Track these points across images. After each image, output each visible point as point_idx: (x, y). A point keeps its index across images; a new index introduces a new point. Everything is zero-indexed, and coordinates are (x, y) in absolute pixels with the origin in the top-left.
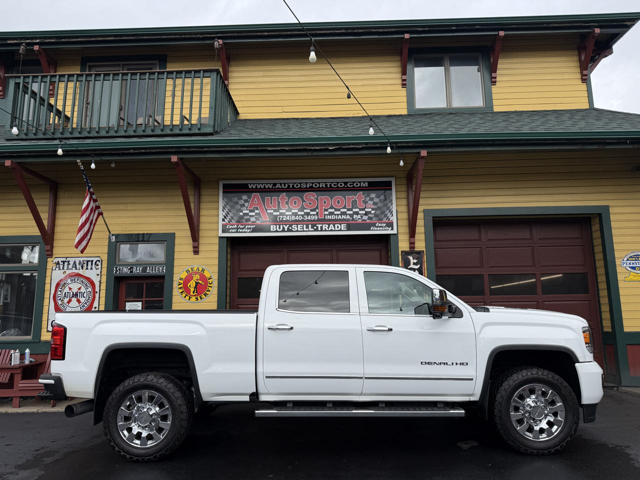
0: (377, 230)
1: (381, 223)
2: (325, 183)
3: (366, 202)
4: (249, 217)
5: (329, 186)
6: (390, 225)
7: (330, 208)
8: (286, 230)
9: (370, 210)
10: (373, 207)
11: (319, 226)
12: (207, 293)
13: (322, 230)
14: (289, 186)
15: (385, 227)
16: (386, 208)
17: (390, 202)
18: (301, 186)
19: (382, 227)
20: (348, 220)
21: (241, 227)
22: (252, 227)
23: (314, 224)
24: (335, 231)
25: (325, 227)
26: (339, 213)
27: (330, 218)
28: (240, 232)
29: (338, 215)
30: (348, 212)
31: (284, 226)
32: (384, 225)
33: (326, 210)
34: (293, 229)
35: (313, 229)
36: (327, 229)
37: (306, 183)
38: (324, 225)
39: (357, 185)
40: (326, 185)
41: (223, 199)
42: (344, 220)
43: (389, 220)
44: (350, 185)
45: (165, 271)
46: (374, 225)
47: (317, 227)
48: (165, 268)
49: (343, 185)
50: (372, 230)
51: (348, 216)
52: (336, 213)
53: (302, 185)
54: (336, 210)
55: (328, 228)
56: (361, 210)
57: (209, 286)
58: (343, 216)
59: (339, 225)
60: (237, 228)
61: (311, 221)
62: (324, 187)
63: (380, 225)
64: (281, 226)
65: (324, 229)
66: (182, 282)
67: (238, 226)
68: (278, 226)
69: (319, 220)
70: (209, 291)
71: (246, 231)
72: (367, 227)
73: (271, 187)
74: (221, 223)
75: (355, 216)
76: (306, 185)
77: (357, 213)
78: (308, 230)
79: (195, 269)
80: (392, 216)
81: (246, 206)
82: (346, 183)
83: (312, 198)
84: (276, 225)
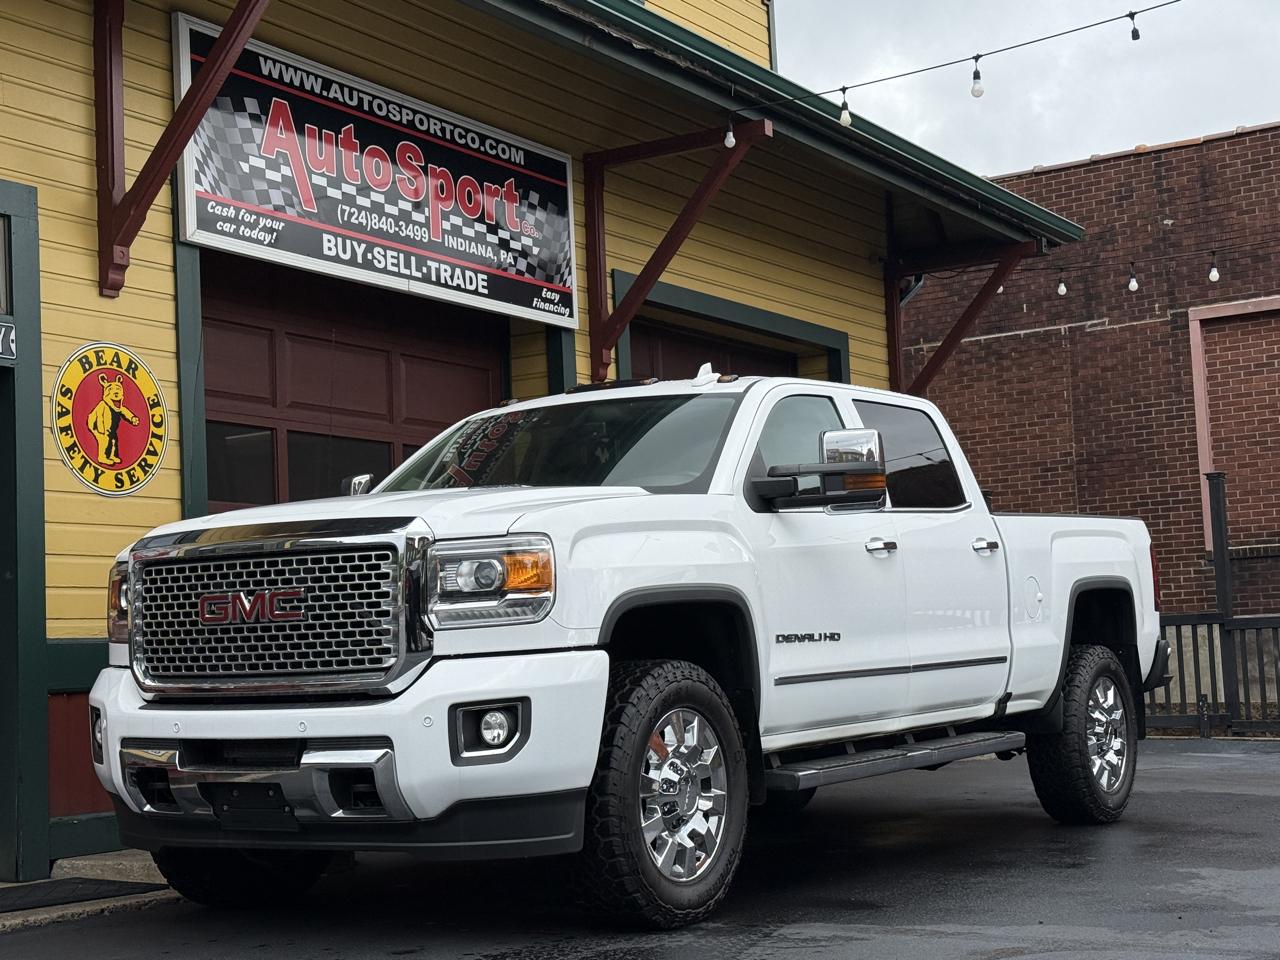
0: (544, 310)
1: (552, 291)
2: (441, 121)
3: (521, 216)
4: (265, 186)
5: (448, 136)
6: (567, 300)
7: (453, 212)
8: (360, 260)
9: (530, 242)
10: (536, 234)
11: (433, 265)
12: (151, 459)
13: (437, 281)
14: (361, 100)
15: (558, 304)
16: (559, 245)
17: (564, 230)
18: (388, 111)
19: (553, 303)
20: (490, 263)
21: (247, 218)
22: (275, 225)
23: (421, 255)
24: (465, 291)
25: (445, 272)
26: (472, 233)
27: (455, 246)
28: (244, 238)
29: (470, 240)
30: (489, 238)
31: (355, 243)
32: (557, 298)
33: (446, 216)
34: (376, 262)
35: (419, 275)
36: (450, 283)
37: (400, 106)
38: (443, 267)
39: (504, 151)
40: (444, 130)
42: (482, 260)
43: (565, 284)
44: (491, 146)
45: (13, 346)
46: (538, 292)
47: (429, 268)
48: (13, 336)
49: (478, 140)
50: (536, 308)
51: (489, 249)
52: (465, 231)
53: (390, 108)
54: (466, 222)
55: (452, 277)
56: (513, 236)
57: (155, 436)
58: (479, 247)
59: (473, 275)
60: (237, 221)
61: (414, 243)
62: (440, 133)
63: (549, 295)
64: (348, 243)
65: (442, 280)
66: (68, 404)
67: (238, 210)
68: (339, 241)
69: (431, 246)
70: (154, 453)
71: (262, 236)
72: (526, 295)
73: (316, 90)
75: (502, 255)
76: (401, 113)
77: (507, 246)
78: (408, 272)
79: (108, 357)
80: (570, 273)
81: (258, 141)
82: (483, 138)
83: (414, 163)
84: (336, 235)
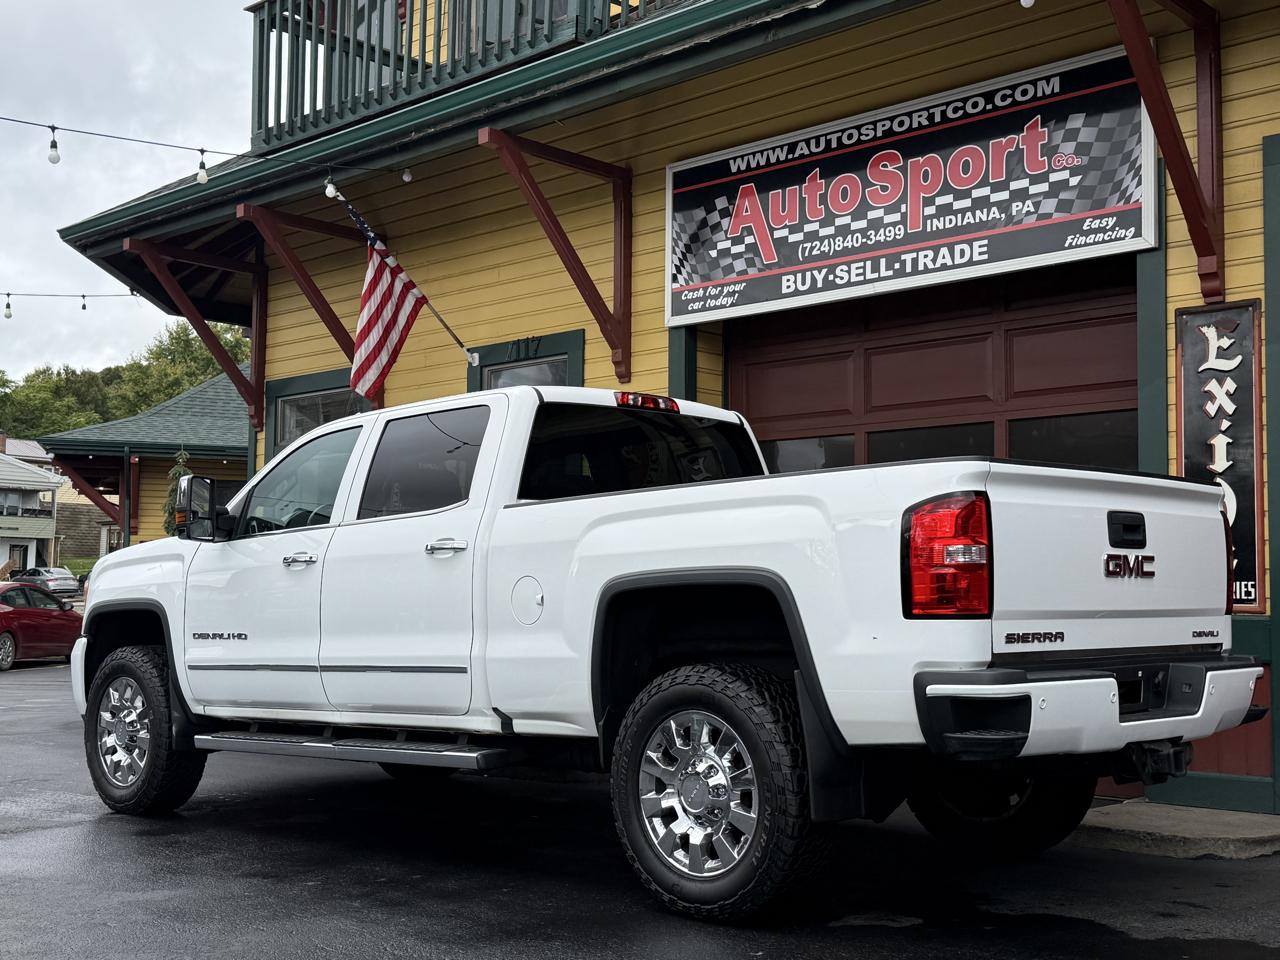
0: (1086, 245)
1: (1101, 217)
2: (927, 109)
3: (1050, 151)
4: (730, 260)
5: (938, 119)
6: (1130, 218)
7: (941, 194)
8: (820, 284)
9: (1065, 175)
10: (1077, 162)
11: (908, 258)
13: (915, 272)
14: (829, 142)
15: (1112, 229)
16: (1120, 157)
17: (1132, 135)
18: (860, 134)
19: (1103, 230)
20: (994, 223)
21: (714, 292)
22: (738, 288)
23: (891, 252)
24: (954, 267)
25: (925, 258)
26: (967, 203)
27: (941, 227)
28: (711, 309)
29: (963, 211)
30: (995, 197)
31: (815, 273)
32: (1111, 221)
33: (929, 202)
34: (838, 281)
35: (891, 273)
36: (931, 266)
37: (874, 123)
38: (921, 254)
39: (1024, 93)
40: (931, 117)
41: (674, 219)
42: (982, 225)
43: (1128, 201)
44: (1004, 98)
46: (1076, 227)
47: (903, 263)
49: (981, 102)
50: (1071, 247)
51: (994, 209)
52: (958, 205)
53: (863, 131)
54: (959, 196)
55: (934, 261)
56: (1034, 180)
58: (978, 213)
59: (966, 247)
60: (704, 298)
61: (886, 244)
62: (925, 123)
63: (1096, 224)
64: (808, 274)
65: (921, 267)
67: (705, 289)
68: (799, 276)
69: (909, 239)
71: (724, 301)
72: (1053, 238)
73: (782, 158)
74: (669, 286)
75: (1015, 207)
76: (875, 130)
77: (1021, 195)
78: (876, 275)
80: (1139, 183)
81: (725, 227)
82: (989, 97)
83: (890, 168)
84: (795, 274)
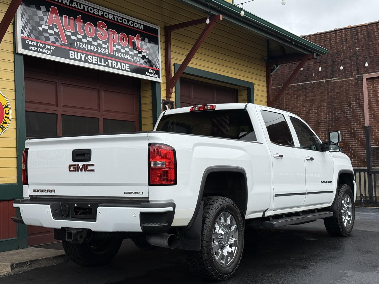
0: (150, 76)
2: (113, 15)
3: (142, 46)
4: (48, 35)
5: (116, 20)
6: (158, 73)
7: (117, 44)
8: (83, 60)
9: (145, 54)
10: (147, 52)
11: (110, 61)
12: (4, 125)
13: (111, 67)
16: (155, 55)
18: (94, 11)
19: (153, 74)
20: (131, 61)
21: (41, 45)
22: (52, 48)
23: (106, 59)
24: (122, 70)
25: (114, 64)
26: (124, 51)
27: (118, 55)
28: (40, 52)
29: (123, 53)
30: (130, 53)
31: (81, 54)
32: (154, 72)
33: (115, 46)
34: (89, 60)
35: (105, 65)
36: (116, 67)
38: (113, 62)
39: (136, 25)
42: (128, 60)
43: (157, 68)
44: (131, 23)
46: (148, 70)
47: (108, 63)
49: (126, 22)
51: (130, 56)
52: (122, 50)
55: (117, 65)
56: (139, 52)
57: (6, 117)
58: (127, 56)
59: (124, 65)
60: (37, 46)
61: (103, 54)
62: (113, 19)
63: (151, 71)
64: (79, 54)
65: (113, 66)
67: (37, 43)
68: (76, 53)
69: (109, 55)
70: (6, 123)
71: (46, 51)
72: (143, 71)
74: (20, 35)
75: (135, 58)
76: (99, 12)
77: (136, 55)
78: (101, 64)
80: (159, 64)
81: (45, 20)
82: (128, 21)
83: (103, 28)
84: (74, 52)
